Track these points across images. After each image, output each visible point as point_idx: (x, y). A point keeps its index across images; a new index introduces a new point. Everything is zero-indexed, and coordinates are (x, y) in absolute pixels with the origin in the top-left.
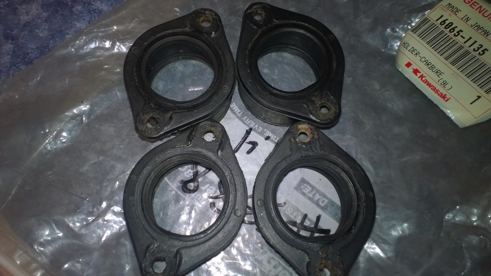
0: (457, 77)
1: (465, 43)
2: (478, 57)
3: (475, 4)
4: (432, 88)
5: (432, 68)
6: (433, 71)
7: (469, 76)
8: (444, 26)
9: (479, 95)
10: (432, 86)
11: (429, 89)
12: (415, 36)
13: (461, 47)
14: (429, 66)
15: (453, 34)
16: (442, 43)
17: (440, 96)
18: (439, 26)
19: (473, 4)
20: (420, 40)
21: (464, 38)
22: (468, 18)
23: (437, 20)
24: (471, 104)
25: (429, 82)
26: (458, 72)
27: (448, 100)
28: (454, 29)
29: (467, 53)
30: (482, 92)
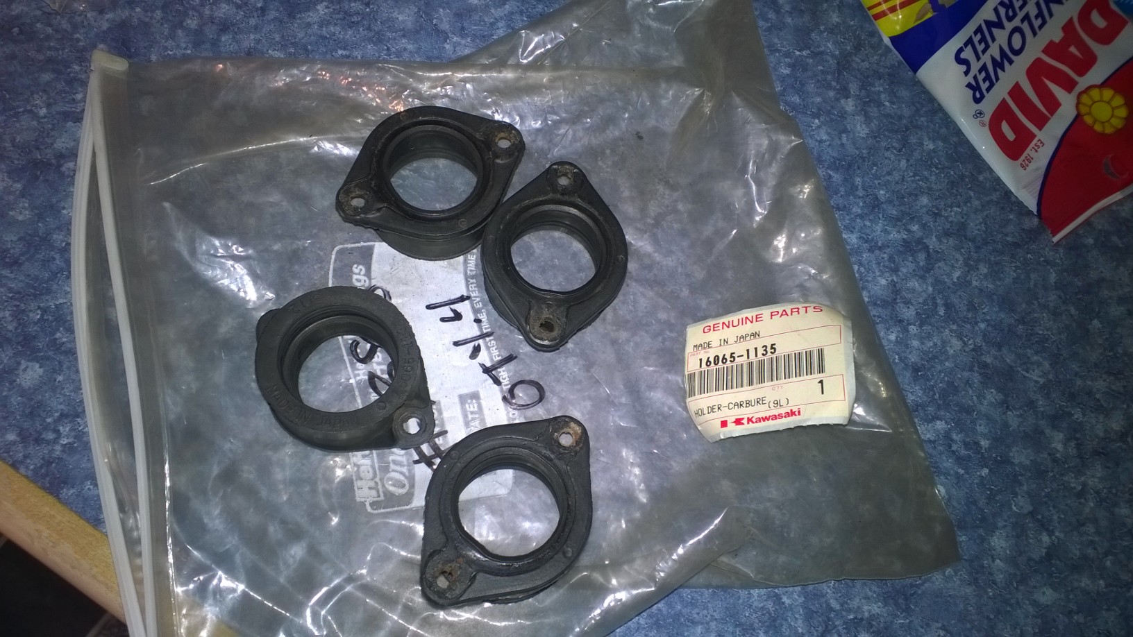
0: (780, 387)
1: (748, 357)
2: (774, 356)
3: (715, 326)
4: (772, 419)
5: (748, 403)
6: (753, 404)
7: (788, 375)
8: (712, 364)
9: (819, 380)
10: (770, 416)
11: (771, 422)
12: (698, 396)
13: (751, 365)
14: (744, 405)
15: (728, 362)
16: (729, 377)
17: (789, 416)
18: (709, 368)
19: (714, 327)
20: (706, 395)
21: (742, 356)
22: (724, 340)
23: (701, 366)
24: (823, 393)
25: (762, 418)
26: (775, 382)
27: (799, 412)
28: (724, 358)
29: (761, 363)
30: (817, 376)
